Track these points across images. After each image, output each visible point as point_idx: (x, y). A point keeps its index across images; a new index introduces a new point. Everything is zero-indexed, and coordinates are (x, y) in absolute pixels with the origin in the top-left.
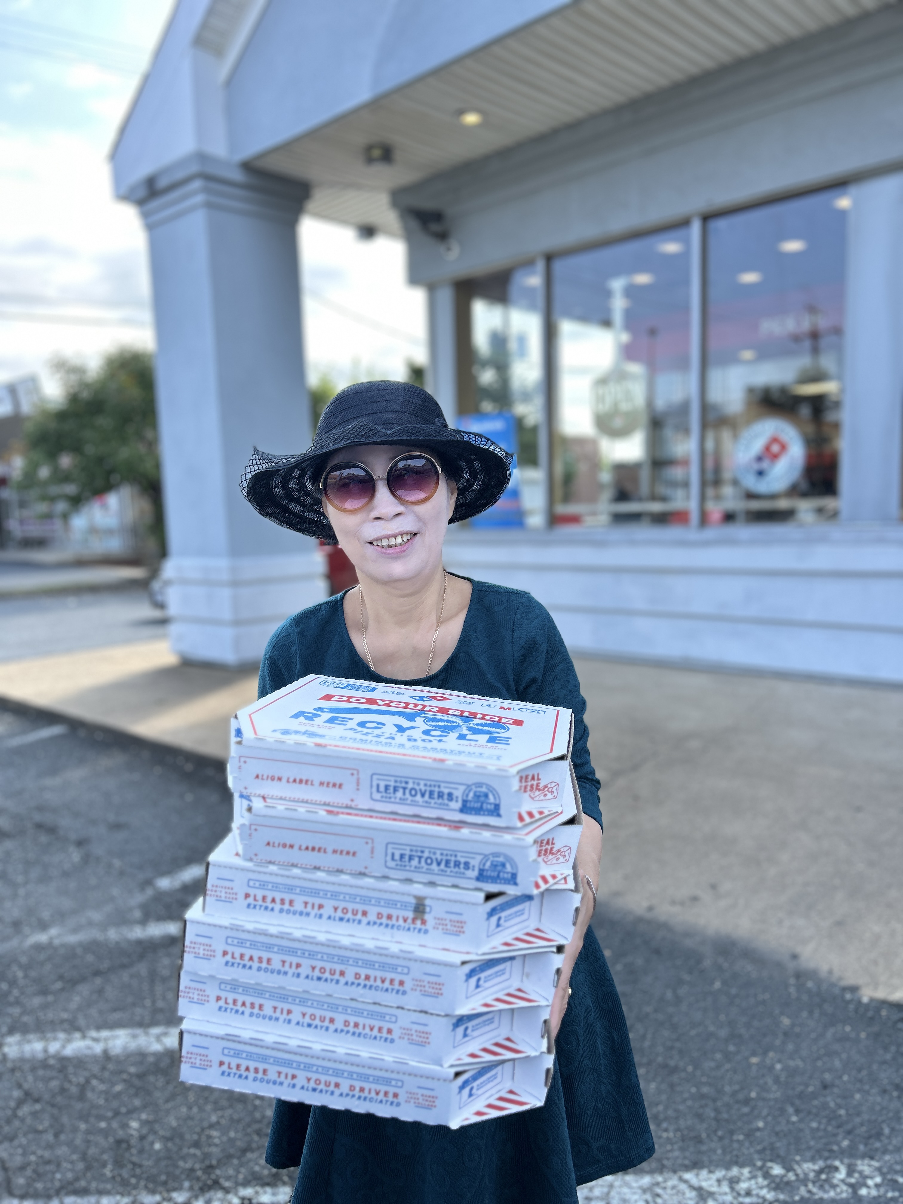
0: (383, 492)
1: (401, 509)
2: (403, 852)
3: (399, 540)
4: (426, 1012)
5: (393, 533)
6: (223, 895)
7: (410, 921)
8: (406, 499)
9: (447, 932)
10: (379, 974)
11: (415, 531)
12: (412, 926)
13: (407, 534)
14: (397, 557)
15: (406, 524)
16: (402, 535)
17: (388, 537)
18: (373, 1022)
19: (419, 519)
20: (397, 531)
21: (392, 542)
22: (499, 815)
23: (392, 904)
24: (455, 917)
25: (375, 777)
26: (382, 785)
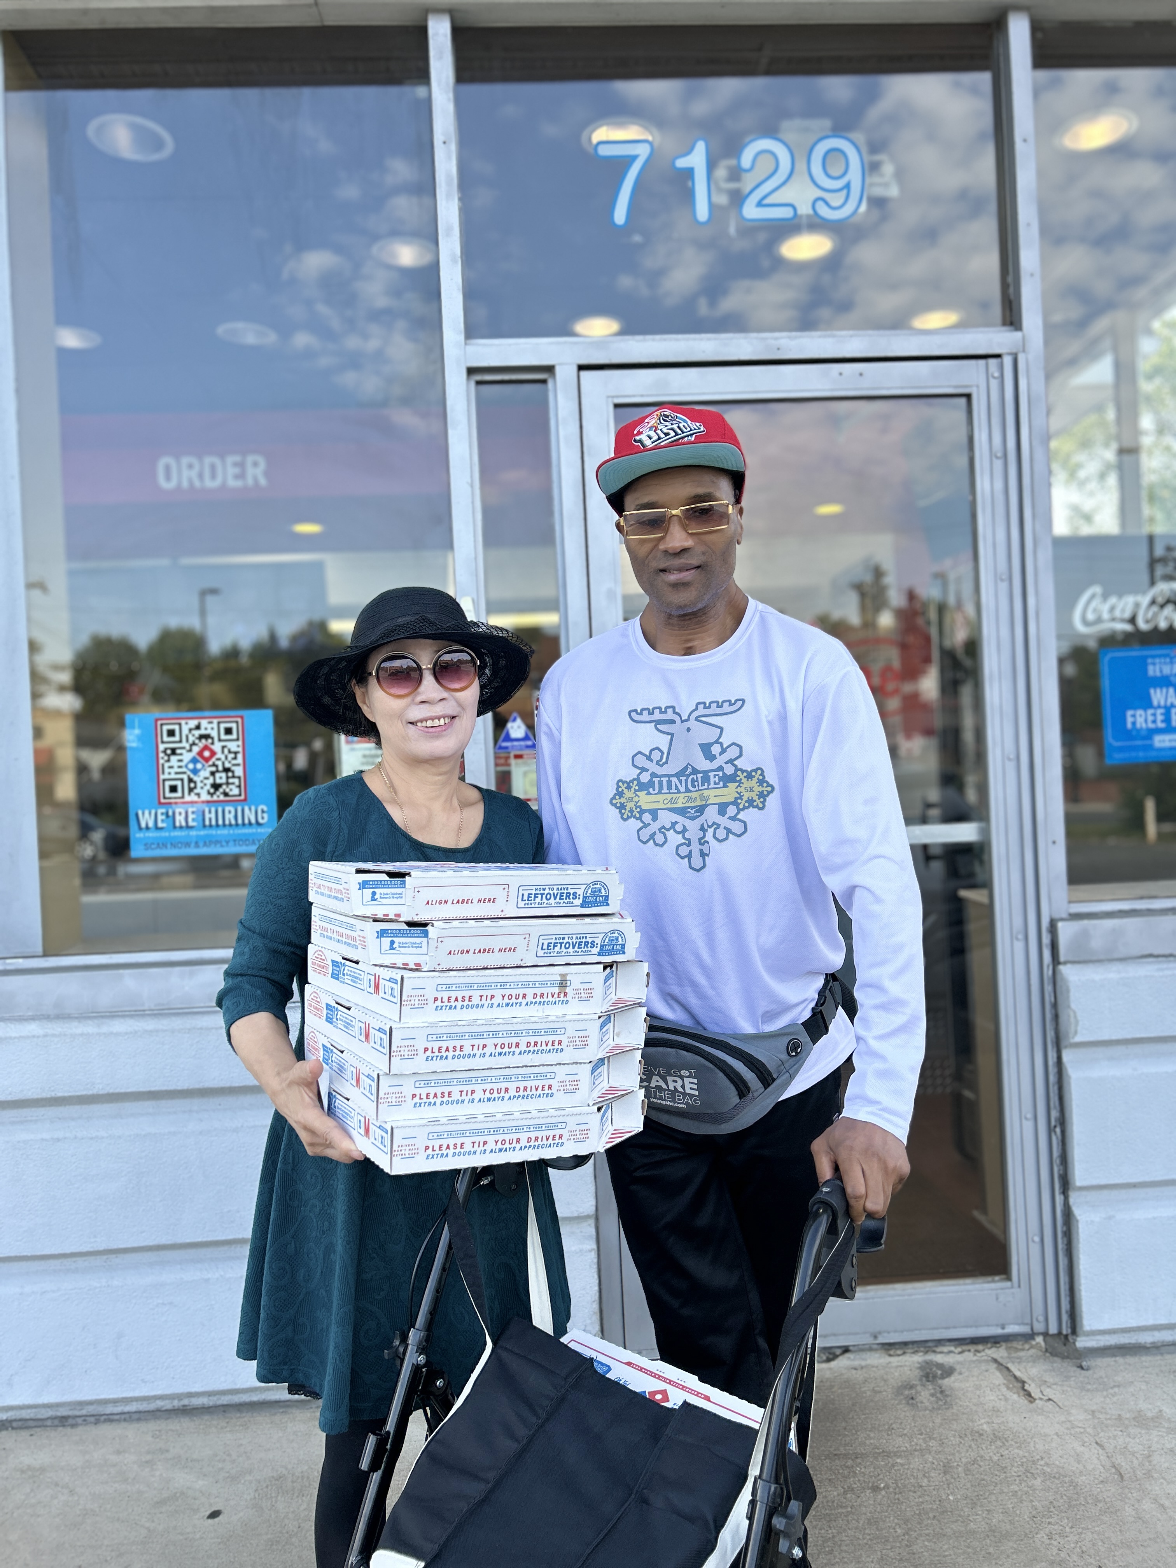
0: (428, 680)
1: (445, 695)
2: (550, 941)
3: (442, 722)
4: (577, 1063)
5: (437, 714)
6: (417, 1002)
7: (556, 996)
8: (446, 685)
9: (581, 1000)
10: (544, 1039)
11: (455, 714)
12: (558, 999)
13: (448, 717)
14: (438, 736)
15: (449, 708)
16: (444, 718)
17: (432, 719)
18: (536, 1083)
19: (460, 705)
20: (441, 714)
21: (436, 723)
22: (608, 905)
23: (544, 984)
24: (587, 986)
25: (521, 888)
26: (526, 894)
